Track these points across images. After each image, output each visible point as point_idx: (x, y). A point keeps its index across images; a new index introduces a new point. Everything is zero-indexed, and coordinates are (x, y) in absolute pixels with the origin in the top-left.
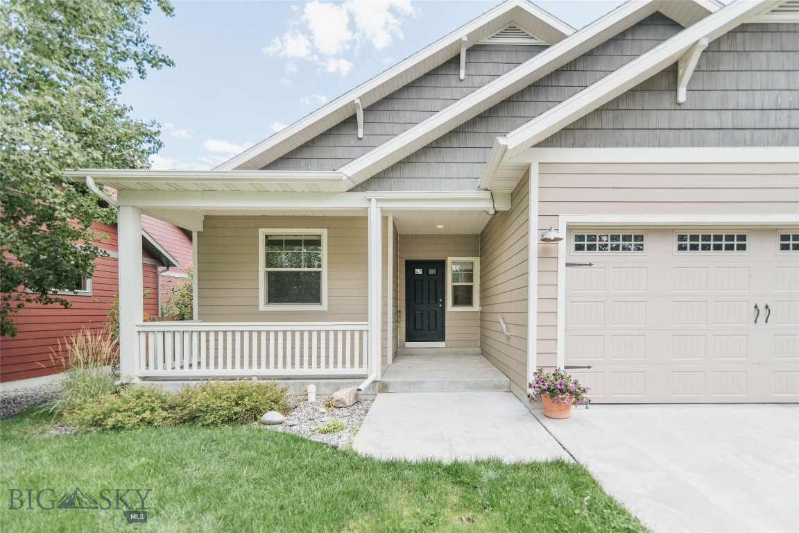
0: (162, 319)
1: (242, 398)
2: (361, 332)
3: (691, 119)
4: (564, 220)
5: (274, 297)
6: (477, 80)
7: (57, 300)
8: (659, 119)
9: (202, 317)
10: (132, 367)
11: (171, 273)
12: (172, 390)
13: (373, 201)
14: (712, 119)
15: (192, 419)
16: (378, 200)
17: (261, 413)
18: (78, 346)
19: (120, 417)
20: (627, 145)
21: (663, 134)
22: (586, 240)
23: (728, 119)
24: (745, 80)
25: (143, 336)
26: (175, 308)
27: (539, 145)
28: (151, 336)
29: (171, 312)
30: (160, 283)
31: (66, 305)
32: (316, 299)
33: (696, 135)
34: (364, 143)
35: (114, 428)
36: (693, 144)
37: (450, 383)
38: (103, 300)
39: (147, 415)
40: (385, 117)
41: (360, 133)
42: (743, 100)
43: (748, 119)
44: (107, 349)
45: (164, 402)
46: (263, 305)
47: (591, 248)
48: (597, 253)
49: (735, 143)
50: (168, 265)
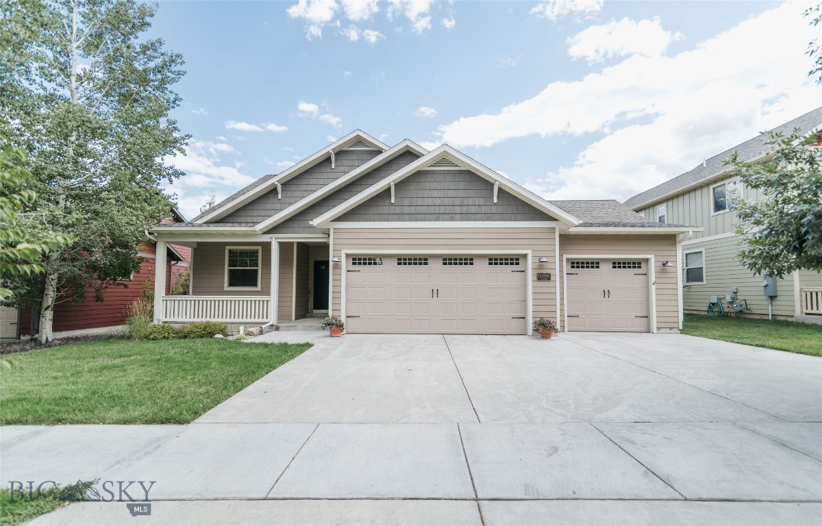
0: (172, 294)
1: (206, 328)
2: (267, 301)
3: (398, 210)
4: (344, 252)
5: (231, 284)
6: (341, 169)
7: (122, 284)
8: (385, 210)
9: (194, 293)
10: (160, 316)
11: (180, 264)
12: (176, 326)
13: (274, 239)
14: (407, 210)
15: (185, 337)
16: (276, 238)
17: (214, 335)
18: (136, 305)
19: (155, 335)
20: (370, 221)
21: (386, 216)
22: (358, 260)
23: (413, 210)
24: (420, 194)
25: (165, 302)
26: (181, 288)
27: (333, 221)
28: (168, 302)
29: (178, 291)
30: (172, 271)
31: (126, 286)
32: (255, 285)
33: (400, 217)
34: (282, 201)
35: (153, 339)
36: (399, 220)
37: (309, 326)
38: (140, 283)
39: (166, 334)
40: (293, 188)
41: (280, 197)
42: (420, 202)
43: (422, 210)
44: (149, 308)
45: (174, 330)
46: (226, 288)
47: (360, 264)
48: (362, 266)
49: (416, 220)
50: (178, 259)
